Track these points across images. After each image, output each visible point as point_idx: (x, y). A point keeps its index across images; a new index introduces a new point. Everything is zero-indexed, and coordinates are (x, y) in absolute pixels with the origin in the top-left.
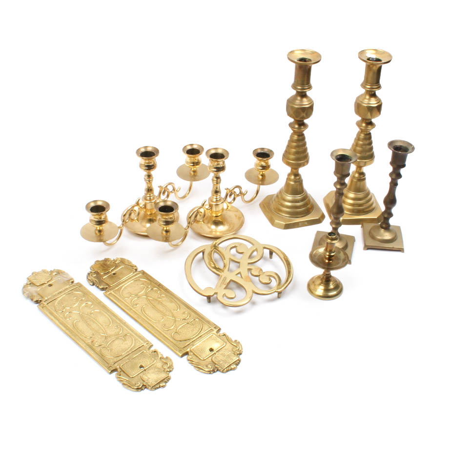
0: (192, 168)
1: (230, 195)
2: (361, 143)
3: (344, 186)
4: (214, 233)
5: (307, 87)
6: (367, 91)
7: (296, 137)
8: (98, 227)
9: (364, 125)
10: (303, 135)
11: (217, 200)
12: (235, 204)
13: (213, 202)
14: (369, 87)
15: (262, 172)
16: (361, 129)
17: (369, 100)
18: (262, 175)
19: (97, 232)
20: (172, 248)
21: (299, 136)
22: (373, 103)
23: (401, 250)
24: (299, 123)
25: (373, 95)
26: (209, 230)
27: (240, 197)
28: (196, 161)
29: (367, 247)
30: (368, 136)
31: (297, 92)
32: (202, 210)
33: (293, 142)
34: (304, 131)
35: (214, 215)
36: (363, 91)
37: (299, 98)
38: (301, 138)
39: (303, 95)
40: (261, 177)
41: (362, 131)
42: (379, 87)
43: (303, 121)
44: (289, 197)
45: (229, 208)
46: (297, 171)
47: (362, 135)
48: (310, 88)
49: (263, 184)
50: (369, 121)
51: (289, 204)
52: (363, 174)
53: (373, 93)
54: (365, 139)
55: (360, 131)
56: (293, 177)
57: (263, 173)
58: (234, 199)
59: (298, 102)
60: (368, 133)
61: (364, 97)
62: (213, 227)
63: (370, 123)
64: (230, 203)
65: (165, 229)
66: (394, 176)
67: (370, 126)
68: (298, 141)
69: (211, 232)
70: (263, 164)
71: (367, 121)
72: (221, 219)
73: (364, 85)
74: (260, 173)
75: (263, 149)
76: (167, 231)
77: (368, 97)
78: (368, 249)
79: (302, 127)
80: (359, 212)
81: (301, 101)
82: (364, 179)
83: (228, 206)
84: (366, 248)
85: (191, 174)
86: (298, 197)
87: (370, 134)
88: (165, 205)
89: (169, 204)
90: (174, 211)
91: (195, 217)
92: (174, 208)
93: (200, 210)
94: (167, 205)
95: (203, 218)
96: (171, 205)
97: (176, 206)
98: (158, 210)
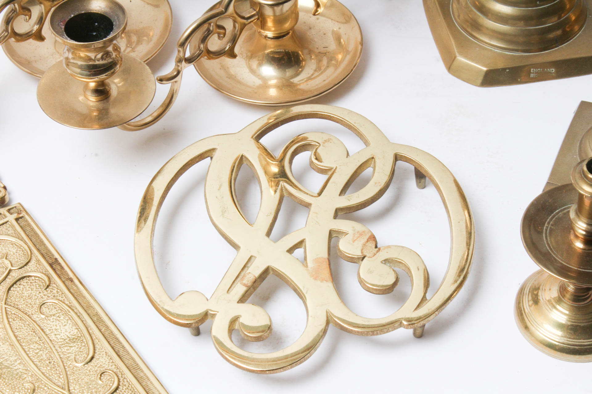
35: (270, 34)
45: (320, 10)
76: (98, 91)
88: (86, 12)
89: (99, 6)
90: (111, 32)
91: (201, 41)
92: (114, 23)
93: (217, 21)
94: (92, 12)
95: (229, 44)
96: (105, 12)
97: (120, 18)
98: (63, 29)
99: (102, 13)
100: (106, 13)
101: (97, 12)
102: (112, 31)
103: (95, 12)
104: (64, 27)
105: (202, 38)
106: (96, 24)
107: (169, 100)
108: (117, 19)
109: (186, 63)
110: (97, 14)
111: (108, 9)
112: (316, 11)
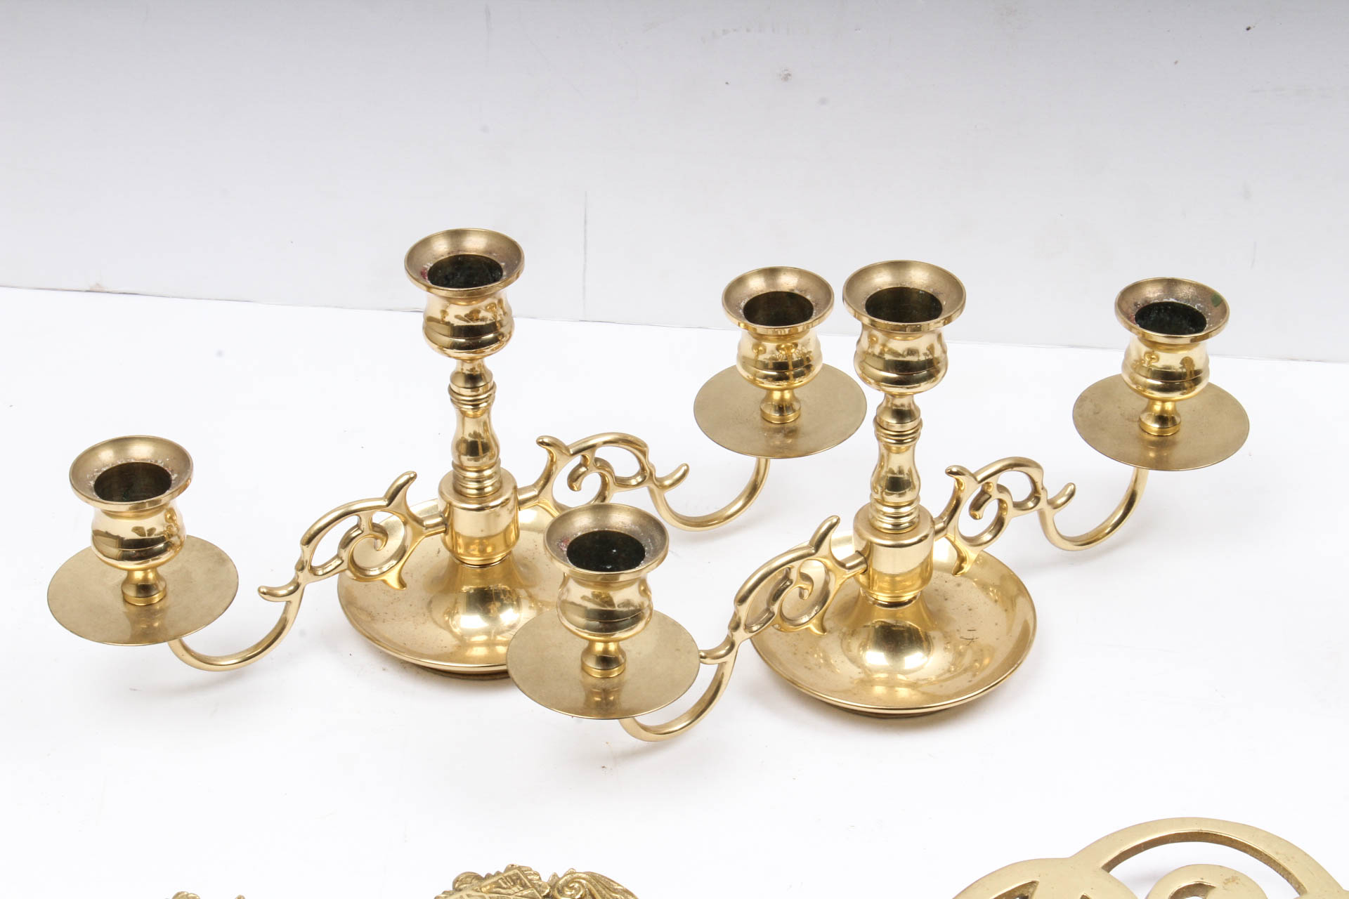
0: (770, 391)
1: (977, 505)
4: (879, 690)
8: (138, 570)
11: (897, 526)
12: (1000, 549)
13: (877, 531)
15: (1164, 401)
18: (1163, 419)
19: (131, 593)
20: (638, 743)
26: (854, 672)
27: (1033, 516)
28: (795, 355)
32: (815, 568)
35: (884, 598)
40: (1154, 427)
45: (967, 567)
49: (1161, 464)
57: (1163, 410)
58: (999, 524)
62: (876, 658)
64: (973, 541)
65: (599, 647)
69: (867, 682)
70: (1170, 360)
72: (920, 620)
74: (1148, 409)
75: (1171, 284)
76: (606, 661)
83: (962, 559)
85: (765, 418)
88: (600, 529)
89: (622, 522)
90: (642, 562)
91: (772, 597)
92: (646, 548)
93: (801, 566)
94: (610, 530)
95: (816, 608)
96: (630, 531)
97: (656, 540)
98: (565, 553)
99: (627, 533)
100: (634, 532)
101: (618, 531)
102: (643, 560)
103: (615, 530)
104: (566, 549)
105: (774, 592)
106: (615, 551)
107: (711, 694)
108: (651, 542)
109: (746, 632)
110: (619, 533)
111: (637, 527)
112: (960, 568)
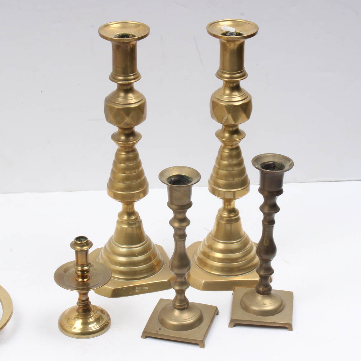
2: (225, 162)
3: (184, 224)
5: (132, 77)
6: (226, 82)
7: (123, 155)
9: (227, 135)
10: (134, 150)
14: (227, 76)
16: (223, 142)
17: (230, 95)
21: (128, 152)
22: (237, 99)
23: (287, 327)
24: (126, 132)
25: (236, 88)
29: (235, 323)
30: (236, 153)
31: (120, 85)
33: (121, 163)
34: (134, 144)
36: (220, 83)
37: (122, 94)
38: (131, 155)
39: (127, 89)
41: (225, 144)
42: (244, 76)
43: (132, 128)
44: (123, 249)
46: (131, 206)
47: (227, 151)
48: (137, 77)
50: (234, 129)
51: (122, 259)
52: (233, 211)
53: (235, 85)
54: (230, 157)
55: (223, 145)
56: (125, 217)
59: (120, 100)
60: (234, 147)
61: (222, 92)
63: (237, 132)
66: (266, 210)
67: (236, 136)
68: (128, 160)
71: (231, 129)
73: (220, 73)
77: (228, 92)
78: (236, 325)
79: (131, 138)
80: (230, 271)
81: (126, 98)
82: (238, 220)
84: (233, 324)
86: (137, 248)
87: (238, 148)
